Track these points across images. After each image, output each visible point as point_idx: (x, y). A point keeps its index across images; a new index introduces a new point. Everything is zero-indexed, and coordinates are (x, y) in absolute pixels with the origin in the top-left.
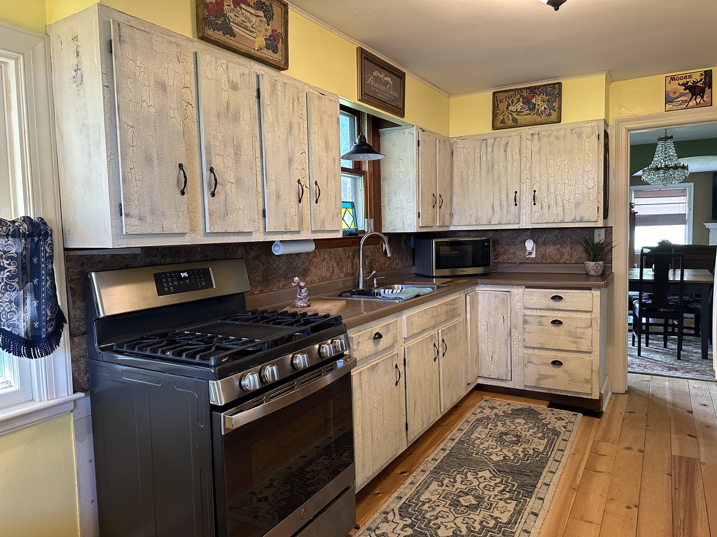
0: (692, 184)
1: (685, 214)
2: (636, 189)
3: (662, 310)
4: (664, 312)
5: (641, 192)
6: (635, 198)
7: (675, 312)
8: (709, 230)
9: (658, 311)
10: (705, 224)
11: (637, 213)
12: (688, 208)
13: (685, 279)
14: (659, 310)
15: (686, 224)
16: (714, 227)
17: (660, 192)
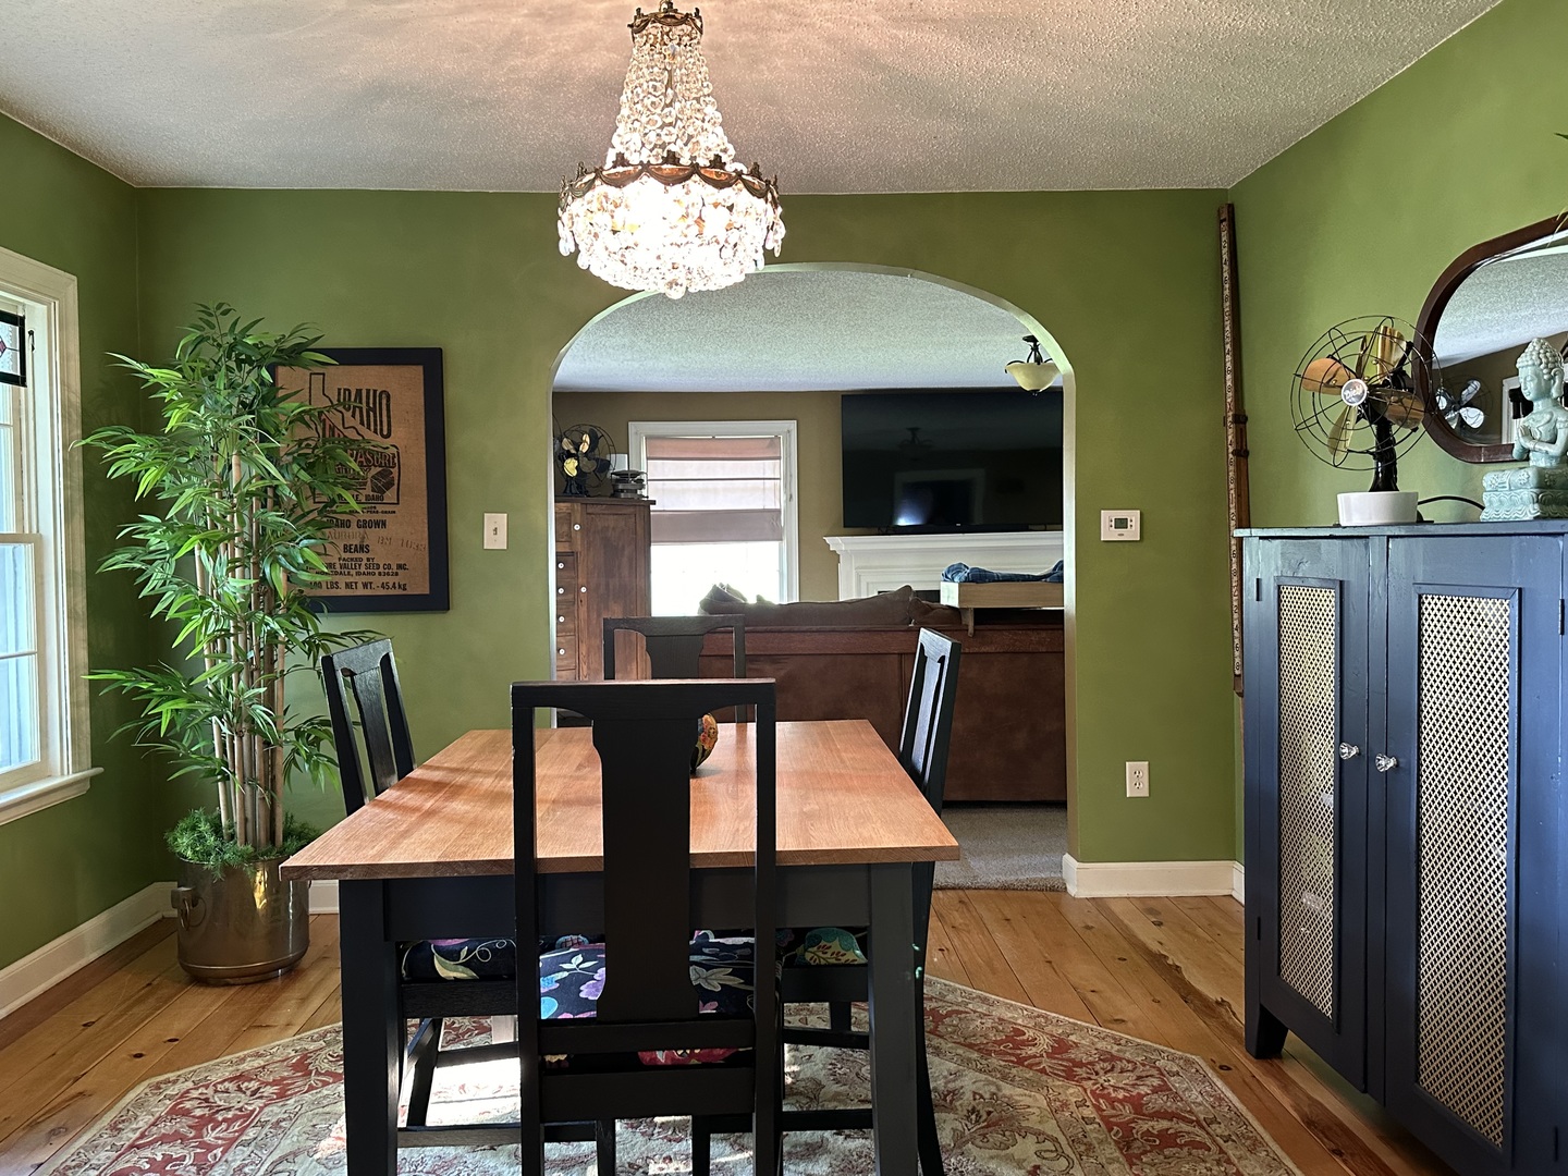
0: (793, 425)
1: (779, 511)
2: (650, 433)
3: (661, 1056)
4: (675, 1066)
5: (666, 443)
6: (648, 459)
7: (733, 1061)
8: (835, 557)
9: (640, 1066)
10: (828, 540)
11: (654, 503)
12: (785, 493)
13: (785, 841)
14: (645, 1056)
15: (781, 540)
16: (850, 548)
17: (712, 445)
